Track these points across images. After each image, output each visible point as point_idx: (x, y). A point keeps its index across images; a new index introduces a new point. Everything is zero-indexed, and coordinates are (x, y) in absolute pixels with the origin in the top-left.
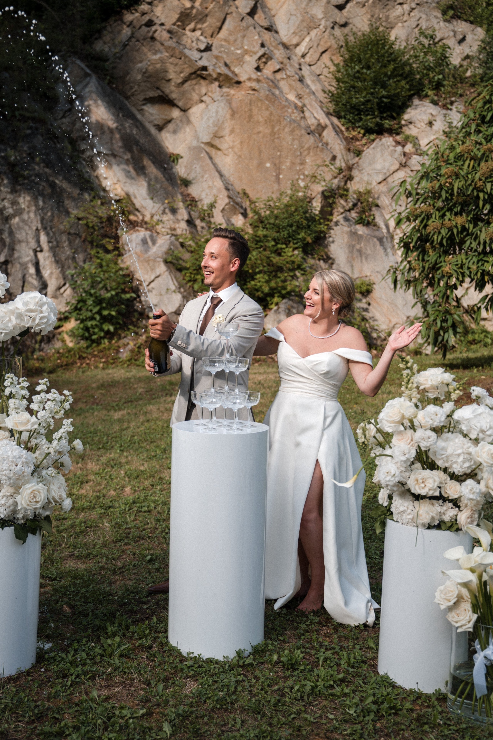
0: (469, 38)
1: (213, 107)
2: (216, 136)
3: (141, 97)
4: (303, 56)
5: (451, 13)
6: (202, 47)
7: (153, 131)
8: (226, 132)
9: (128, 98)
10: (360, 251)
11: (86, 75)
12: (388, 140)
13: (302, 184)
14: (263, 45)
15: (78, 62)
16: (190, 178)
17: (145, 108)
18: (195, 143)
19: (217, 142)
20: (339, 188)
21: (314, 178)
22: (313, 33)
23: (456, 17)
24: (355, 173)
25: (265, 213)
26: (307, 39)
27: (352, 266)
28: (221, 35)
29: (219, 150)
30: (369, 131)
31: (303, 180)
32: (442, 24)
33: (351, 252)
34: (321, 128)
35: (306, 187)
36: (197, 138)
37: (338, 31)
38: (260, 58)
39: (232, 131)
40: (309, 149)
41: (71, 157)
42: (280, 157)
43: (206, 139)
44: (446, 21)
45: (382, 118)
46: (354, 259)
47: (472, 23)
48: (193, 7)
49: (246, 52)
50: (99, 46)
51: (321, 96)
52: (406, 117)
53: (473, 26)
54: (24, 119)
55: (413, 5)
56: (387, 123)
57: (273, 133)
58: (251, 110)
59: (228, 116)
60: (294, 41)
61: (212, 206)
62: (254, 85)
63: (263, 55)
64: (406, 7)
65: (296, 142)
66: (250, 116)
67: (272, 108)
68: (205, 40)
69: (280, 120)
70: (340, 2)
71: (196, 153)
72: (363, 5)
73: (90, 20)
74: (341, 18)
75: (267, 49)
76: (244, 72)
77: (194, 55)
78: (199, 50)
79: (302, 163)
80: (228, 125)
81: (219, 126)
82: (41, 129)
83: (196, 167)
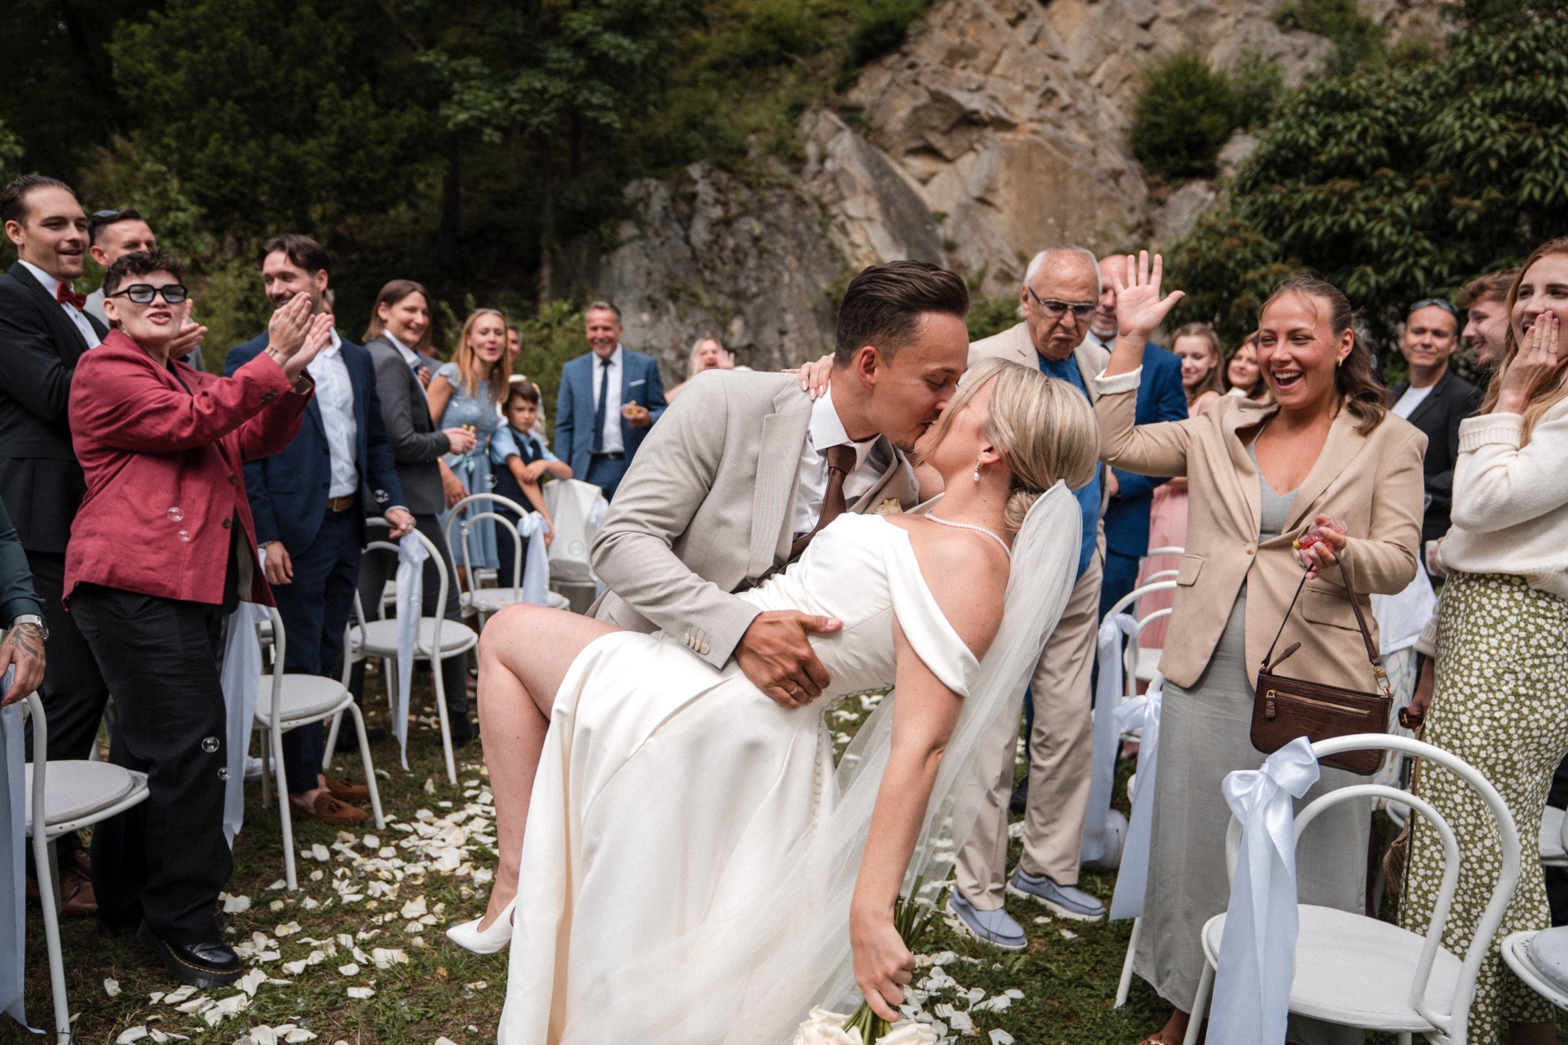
0: (1314, 51)
1: (985, 156)
2: (989, 189)
3: (902, 149)
4: (1100, 86)
5: (1290, 22)
6: (973, 86)
7: (915, 186)
8: (1000, 185)
9: (886, 150)
11: (840, 129)
12: (1198, 187)
13: (1092, 242)
14: (1046, 79)
15: (832, 116)
16: (958, 240)
17: (906, 160)
18: (964, 200)
19: (989, 197)
20: (1136, 246)
21: (1104, 235)
22: (1112, 60)
23: (1297, 26)
24: (1157, 228)
26: (1103, 66)
28: (998, 70)
29: (990, 205)
30: (1173, 175)
31: (1093, 237)
32: (1277, 36)
34: (1116, 175)
35: (1097, 245)
36: (967, 193)
37: (1140, 56)
38: (1043, 94)
39: (1008, 184)
40: (1101, 199)
41: (821, 224)
42: (1065, 211)
43: (976, 193)
44: (1282, 32)
45: (1192, 159)
47: (1317, 32)
48: (963, 43)
49: (1028, 88)
50: (855, 96)
51: (1116, 136)
52: (1222, 156)
53: (1317, 37)
54: (770, 186)
55: (1240, 16)
56: (1197, 164)
57: (1056, 184)
58: (1030, 158)
59: (1003, 166)
60: (1088, 69)
61: (982, 274)
62: (1035, 126)
63: (1046, 91)
64: (1231, 20)
65: (1085, 193)
66: (1029, 166)
67: (1057, 154)
68: (977, 78)
69: (1065, 167)
70: (1145, 18)
71: (965, 210)
72: (1173, 21)
73: (845, 66)
74: (1146, 37)
75: (1053, 84)
76: (1022, 113)
77: (962, 97)
78: (970, 91)
79: (1093, 217)
80: (1002, 176)
81: (992, 178)
82: (789, 196)
83: (966, 228)
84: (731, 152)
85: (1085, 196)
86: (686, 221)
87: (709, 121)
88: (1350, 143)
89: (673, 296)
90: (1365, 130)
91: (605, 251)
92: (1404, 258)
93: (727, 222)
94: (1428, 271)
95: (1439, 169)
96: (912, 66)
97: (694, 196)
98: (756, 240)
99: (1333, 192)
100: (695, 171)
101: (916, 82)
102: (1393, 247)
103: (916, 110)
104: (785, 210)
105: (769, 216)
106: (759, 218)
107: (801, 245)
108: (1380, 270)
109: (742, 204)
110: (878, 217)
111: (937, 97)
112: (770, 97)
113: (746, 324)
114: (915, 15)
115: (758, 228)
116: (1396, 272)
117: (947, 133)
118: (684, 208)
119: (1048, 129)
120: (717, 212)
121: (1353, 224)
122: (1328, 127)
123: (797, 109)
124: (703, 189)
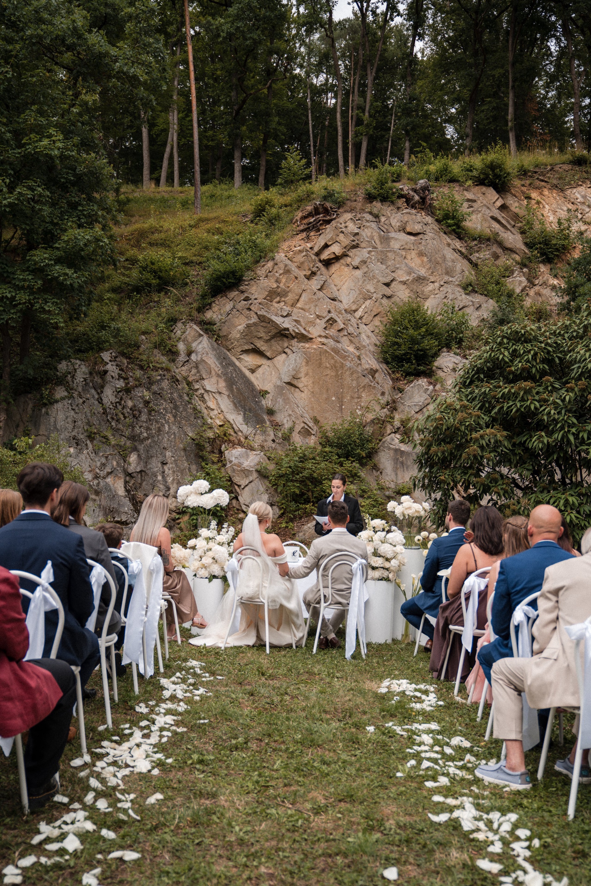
0: (484, 306)
1: (292, 356)
2: (295, 377)
3: (239, 349)
4: (361, 318)
5: (470, 288)
6: (285, 313)
7: (247, 373)
8: (302, 375)
9: (229, 350)
10: (402, 463)
11: (201, 335)
12: (423, 382)
13: (359, 413)
14: (329, 312)
15: (195, 327)
16: (275, 408)
17: (242, 357)
18: (279, 383)
19: (295, 382)
20: (386, 416)
21: (368, 409)
22: (368, 302)
23: (474, 291)
24: (399, 405)
25: (331, 434)
26: (363, 307)
27: (396, 474)
28: (298, 305)
29: (296, 387)
30: (408, 374)
31: (360, 410)
32: (464, 296)
33: (396, 463)
34: (373, 372)
35: (362, 415)
36: (281, 379)
37: (385, 301)
38: (328, 321)
39: (307, 374)
40: (364, 387)
41: (188, 395)
42: (342, 392)
43: (287, 380)
44: (466, 294)
45: (418, 365)
46: (397, 469)
47: (486, 295)
48: (278, 287)
49: (318, 317)
50: (209, 315)
51: (372, 348)
52: (436, 364)
53: (486, 298)
54: (156, 369)
55: (442, 283)
56: (422, 368)
57: (337, 376)
58: (320, 359)
59: (304, 364)
60: (354, 308)
61: (291, 430)
62: (323, 340)
63: (329, 320)
64: (437, 285)
65: (355, 382)
66: (320, 364)
67: (337, 357)
68: (287, 309)
69: (342, 366)
70: (387, 280)
71: (280, 390)
72: (404, 283)
73: (203, 297)
74: (388, 292)
75: (333, 315)
76: (315, 331)
77: (278, 320)
78: (282, 316)
79: (359, 397)
80: (304, 370)
81: (297, 371)
82: (168, 376)
83: (280, 400)
84: (130, 346)
85: (354, 384)
86: (100, 389)
87: (113, 325)
88: (528, 361)
89: (91, 437)
90: (536, 354)
91: (45, 405)
92: (562, 428)
93: (128, 390)
94: (576, 436)
95: (579, 379)
96: (247, 299)
97: (106, 372)
98: (147, 403)
99: (520, 388)
100: (106, 356)
101: (249, 309)
102: (556, 421)
103: (248, 326)
104: (165, 384)
105: (155, 388)
106: (148, 389)
107: (176, 407)
108: (550, 434)
109: (136, 380)
110: (224, 390)
111: (262, 319)
112: (153, 313)
113: (139, 456)
114: (248, 268)
115: (147, 395)
116: (558, 436)
117: (267, 341)
118: (97, 379)
119: (331, 342)
120: (121, 384)
121: (532, 407)
122: (515, 351)
123: (173, 321)
124: (110, 367)
